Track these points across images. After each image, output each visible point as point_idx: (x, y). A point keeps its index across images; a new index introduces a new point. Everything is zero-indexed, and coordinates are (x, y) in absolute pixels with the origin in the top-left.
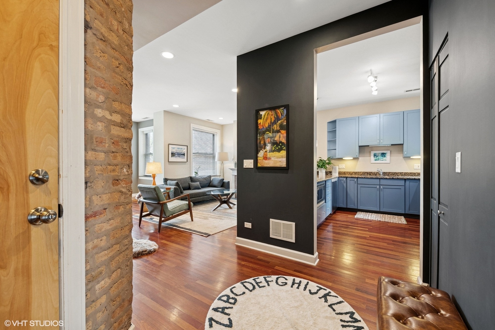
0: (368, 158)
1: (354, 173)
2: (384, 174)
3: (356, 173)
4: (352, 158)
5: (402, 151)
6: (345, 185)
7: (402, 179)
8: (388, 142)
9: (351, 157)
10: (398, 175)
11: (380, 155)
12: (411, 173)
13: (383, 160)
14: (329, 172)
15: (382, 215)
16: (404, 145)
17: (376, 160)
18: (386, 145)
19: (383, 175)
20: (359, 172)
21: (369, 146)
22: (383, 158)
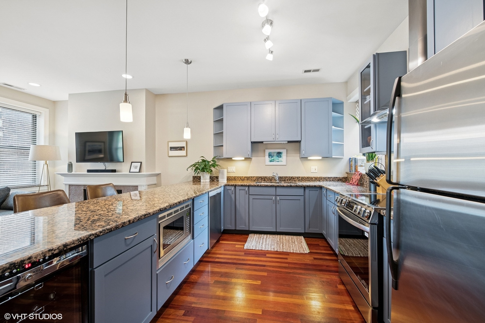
0: (263, 158)
1: (246, 179)
2: (281, 179)
3: (248, 178)
4: (243, 159)
5: (299, 150)
6: (233, 196)
7: (301, 186)
8: (284, 138)
9: (242, 157)
10: (295, 180)
11: (275, 154)
12: (308, 178)
13: (278, 161)
14: (216, 177)
15: (279, 236)
16: (302, 142)
17: (271, 161)
18: (282, 142)
19: (279, 180)
20: (251, 177)
21: (262, 142)
22: (278, 159)
